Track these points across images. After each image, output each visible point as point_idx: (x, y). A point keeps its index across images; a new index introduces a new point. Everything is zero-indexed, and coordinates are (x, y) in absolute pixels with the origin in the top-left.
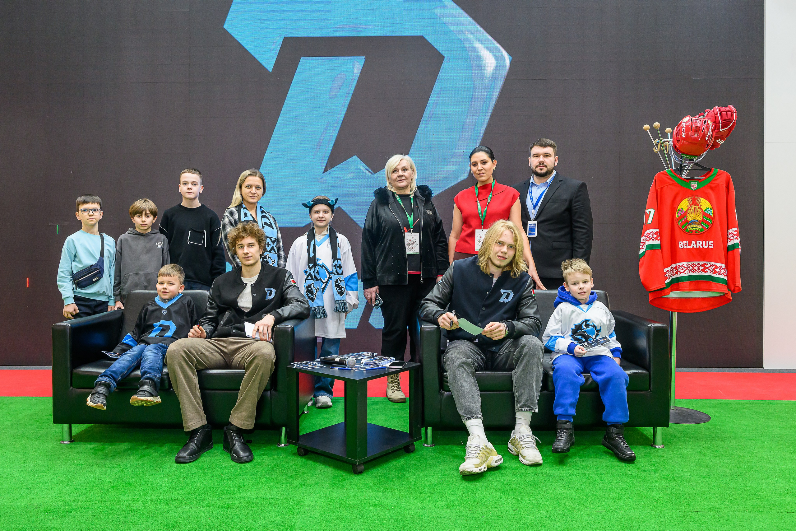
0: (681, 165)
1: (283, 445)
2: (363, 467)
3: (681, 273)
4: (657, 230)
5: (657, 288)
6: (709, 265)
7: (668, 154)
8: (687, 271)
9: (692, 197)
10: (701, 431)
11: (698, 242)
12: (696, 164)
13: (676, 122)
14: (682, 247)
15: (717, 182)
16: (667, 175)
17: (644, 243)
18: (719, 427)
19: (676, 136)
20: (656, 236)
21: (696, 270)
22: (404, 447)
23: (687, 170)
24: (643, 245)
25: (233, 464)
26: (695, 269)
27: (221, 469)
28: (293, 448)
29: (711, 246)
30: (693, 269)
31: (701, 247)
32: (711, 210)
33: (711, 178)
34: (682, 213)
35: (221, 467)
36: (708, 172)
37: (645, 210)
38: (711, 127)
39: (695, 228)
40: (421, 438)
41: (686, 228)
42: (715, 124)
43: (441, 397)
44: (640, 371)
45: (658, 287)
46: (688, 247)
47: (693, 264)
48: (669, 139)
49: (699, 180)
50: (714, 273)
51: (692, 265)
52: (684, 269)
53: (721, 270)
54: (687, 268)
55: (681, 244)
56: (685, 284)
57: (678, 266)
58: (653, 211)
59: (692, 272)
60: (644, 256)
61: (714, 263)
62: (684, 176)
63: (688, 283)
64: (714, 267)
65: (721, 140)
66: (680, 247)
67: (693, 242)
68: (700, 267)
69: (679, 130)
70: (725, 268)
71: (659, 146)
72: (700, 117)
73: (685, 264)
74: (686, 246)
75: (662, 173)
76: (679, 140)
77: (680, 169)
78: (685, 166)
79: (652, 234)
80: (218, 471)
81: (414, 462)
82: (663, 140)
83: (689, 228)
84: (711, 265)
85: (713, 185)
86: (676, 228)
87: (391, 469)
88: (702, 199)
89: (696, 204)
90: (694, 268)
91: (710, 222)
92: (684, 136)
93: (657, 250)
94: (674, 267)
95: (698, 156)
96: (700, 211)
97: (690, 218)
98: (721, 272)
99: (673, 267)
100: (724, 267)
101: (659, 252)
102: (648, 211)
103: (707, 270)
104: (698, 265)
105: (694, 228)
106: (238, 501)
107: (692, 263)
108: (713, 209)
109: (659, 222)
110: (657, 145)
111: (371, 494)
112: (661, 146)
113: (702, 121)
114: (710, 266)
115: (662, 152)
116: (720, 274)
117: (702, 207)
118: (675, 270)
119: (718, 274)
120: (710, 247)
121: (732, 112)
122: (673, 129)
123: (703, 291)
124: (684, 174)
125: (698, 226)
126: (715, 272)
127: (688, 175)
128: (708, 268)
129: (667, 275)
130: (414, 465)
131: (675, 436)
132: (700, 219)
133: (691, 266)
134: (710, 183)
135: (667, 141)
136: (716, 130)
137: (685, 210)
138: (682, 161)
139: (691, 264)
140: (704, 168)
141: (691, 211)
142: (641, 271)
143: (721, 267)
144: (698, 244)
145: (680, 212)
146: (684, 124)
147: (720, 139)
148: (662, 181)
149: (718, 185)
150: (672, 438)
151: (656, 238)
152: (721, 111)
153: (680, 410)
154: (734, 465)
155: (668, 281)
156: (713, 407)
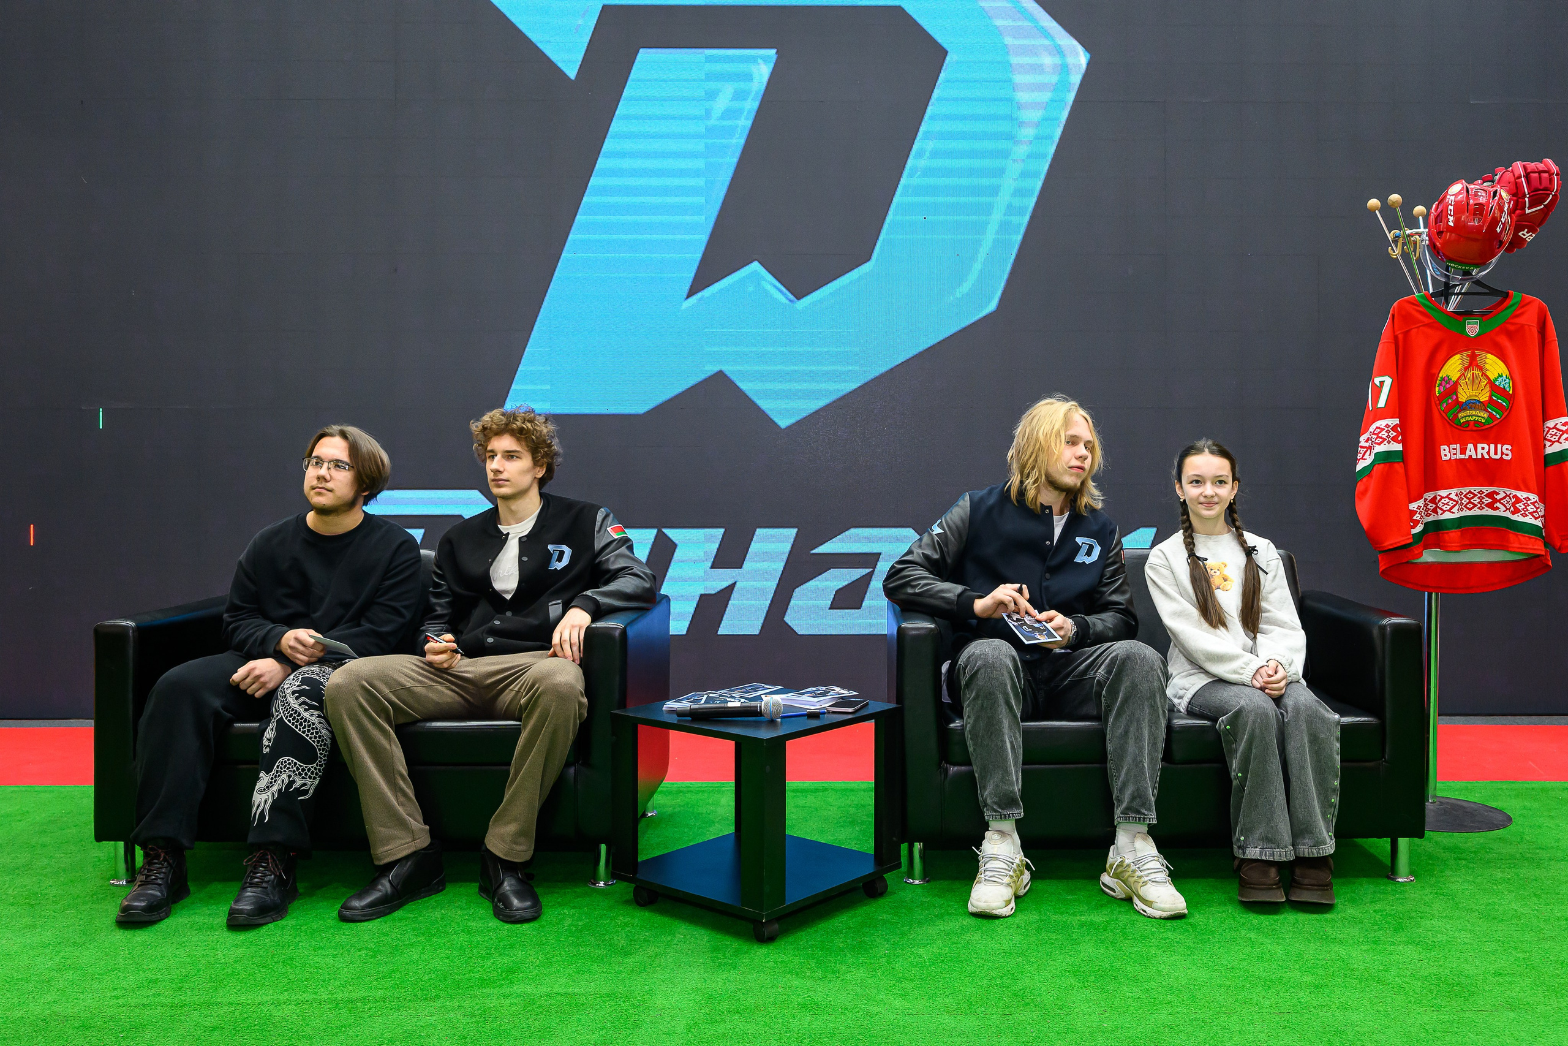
0: (1446, 284)
1: (602, 884)
2: (776, 926)
3: (1444, 511)
4: (1397, 421)
5: (1395, 543)
6: (1502, 495)
7: (1419, 261)
8: (1457, 507)
9: (1469, 353)
10: (1491, 846)
11: (1480, 446)
12: (1478, 282)
13: (1434, 193)
14: (1448, 458)
15: (1522, 320)
16: (1419, 305)
17: (1370, 448)
18: (1528, 838)
19: (1436, 223)
20: (1395, 434)
21: (1476, 505)
22: (863, 885)
23: (1458, 294)
24: (1366, 452)
25: (495, 923)
26: (1472, 503)
27: (467, 935)
28: (625, 889)
29: (1507, 455)
30: (1470, 502)
31: (1487, 457)
32: (1507, 381)
33: (1508, 313)
34: (1448, 386)
35: (468, 931)
36: (1499, 299)
37: (1370, 378)
38: (1507, 205)
39: (1474, 418)
40: (899, 866)
41: (1455, 416)
42: (1515, 198)
43: (943, 776)
44: (1363, 719)
45: (1399, 542)
46: (1460, 457)
47: (1470, 492)
48: (1422, 230)
49: (1484, 316)
50: (1513, 513)
51: (1467, 494)
52: (1451, 503)
53: (1527, 505)
54: (1457, 502)
55: (1444, 450)
56: (1451, 534)
57: (1439, 498)
58: (1388, 381)
59: (1468, 508)
60: (1370, 475)
61: (1514, 492)
62: (1451, 308)
63: (1459, 533)
64: (1513, 500)
65: (1528, 232)
66: (1444, 458)
67: (1470, 446)
68: (1483, 498)
69: (1442, 211)
70: (1536, 502)
71: (1400, 245)
72: (1485, 184)
73: (1453, 492)
74: (1456, 454)
75: (1408, 302)
76: (1442, 232)
77: (1445, 292)
78: (1455, 286)
79: (1386, 429)
80: (462, 939)
81: (885, 916)
82: (1408, 232)
83: (1464, 416)
84: (1507, 496)
85: (1512, 328)
86: (1436, 415)
87: (837, 932)
88: (1489, 356)
89: (1477, 366)
90: (1472, 501)
91: (1504, 404)
92: (1451, 224)
93: (1396, 465)
94: (1429, 498)
95: (1482, 263)
96: (1484, 382)
97: (1463, 396)
98: (1528, 510)
99: (1427, 499)
100: (1533, 501)
101: (1399, 468)
102: (1377, 381)
103: (1498, 505)
104: (1479, 495)
105: (1472, 416)
106: (508, 1001)
107: (1467, 489)
108: (1511, 377)
109: (1399, 405)
110: (1396, 241)
111: (796, 982)
112: (1404, 244)
113: (1490, 192)
114: (1504, 498)
115: (1405, 256)
116: (1524, 515)
117: (1488, 373)
118: (1431, 505)
119: (1522, 515)
120: (1504, 456)
121: (1551, 174)
122: (1429, 209)
123: (1490, 549)
124: (1453, 304)
125: (1481, 414)
126: (1516, 511)
127: (1459, 305)
128: (1499, 501)
129: (1416, 517)
130: (885, 922)
131: (1438, 858)
132: (1484, 397)
133: (1465, 496)
134: (1506, 322)
135: (1417, 234)
136: (1518, 212)
137: (1454, 379)
138: (1447, 276)
139: (1465, 493)
140: (1493, 292)
141: (1467, 380)
142: (1364, 509)
143: (1527, 499)
144: (1479, 450)
145: (1444, 383)
146: (1452, 198)
147: (1526, 230)
148: (1406, 318)
149: (1523, 326)
150: (1430, 862)
151: (1395, 439)
152: (1529, 171)
153: (1447, 803)
154: (1559, 915)
155: (1419, 529)
156: (1517, 796)
